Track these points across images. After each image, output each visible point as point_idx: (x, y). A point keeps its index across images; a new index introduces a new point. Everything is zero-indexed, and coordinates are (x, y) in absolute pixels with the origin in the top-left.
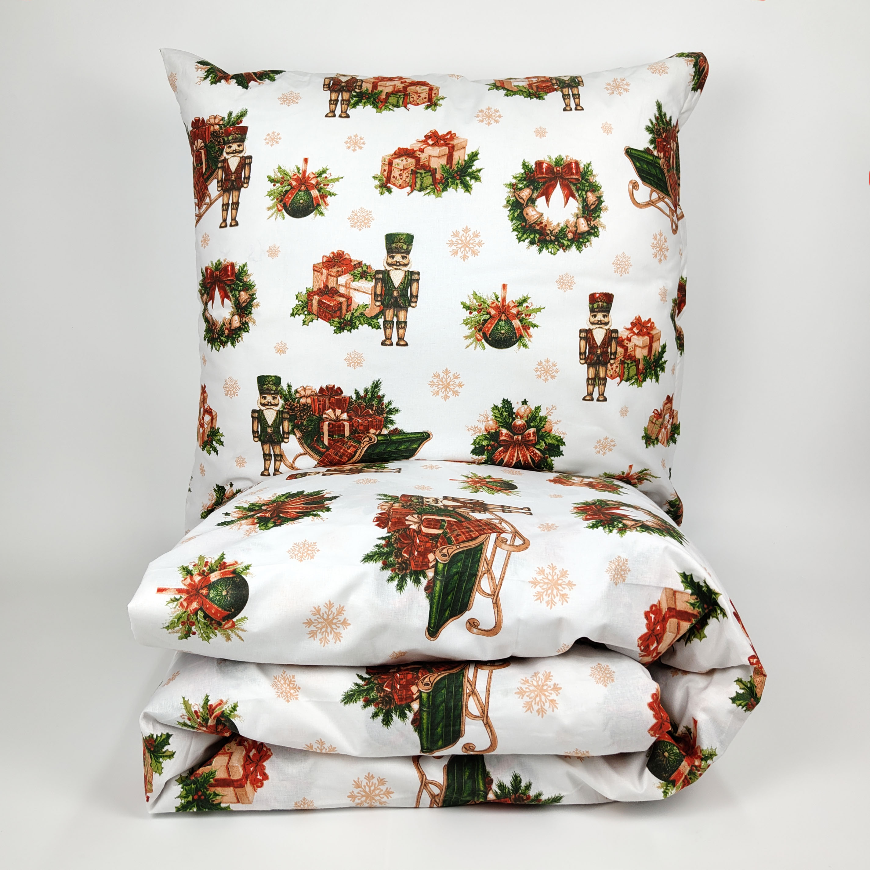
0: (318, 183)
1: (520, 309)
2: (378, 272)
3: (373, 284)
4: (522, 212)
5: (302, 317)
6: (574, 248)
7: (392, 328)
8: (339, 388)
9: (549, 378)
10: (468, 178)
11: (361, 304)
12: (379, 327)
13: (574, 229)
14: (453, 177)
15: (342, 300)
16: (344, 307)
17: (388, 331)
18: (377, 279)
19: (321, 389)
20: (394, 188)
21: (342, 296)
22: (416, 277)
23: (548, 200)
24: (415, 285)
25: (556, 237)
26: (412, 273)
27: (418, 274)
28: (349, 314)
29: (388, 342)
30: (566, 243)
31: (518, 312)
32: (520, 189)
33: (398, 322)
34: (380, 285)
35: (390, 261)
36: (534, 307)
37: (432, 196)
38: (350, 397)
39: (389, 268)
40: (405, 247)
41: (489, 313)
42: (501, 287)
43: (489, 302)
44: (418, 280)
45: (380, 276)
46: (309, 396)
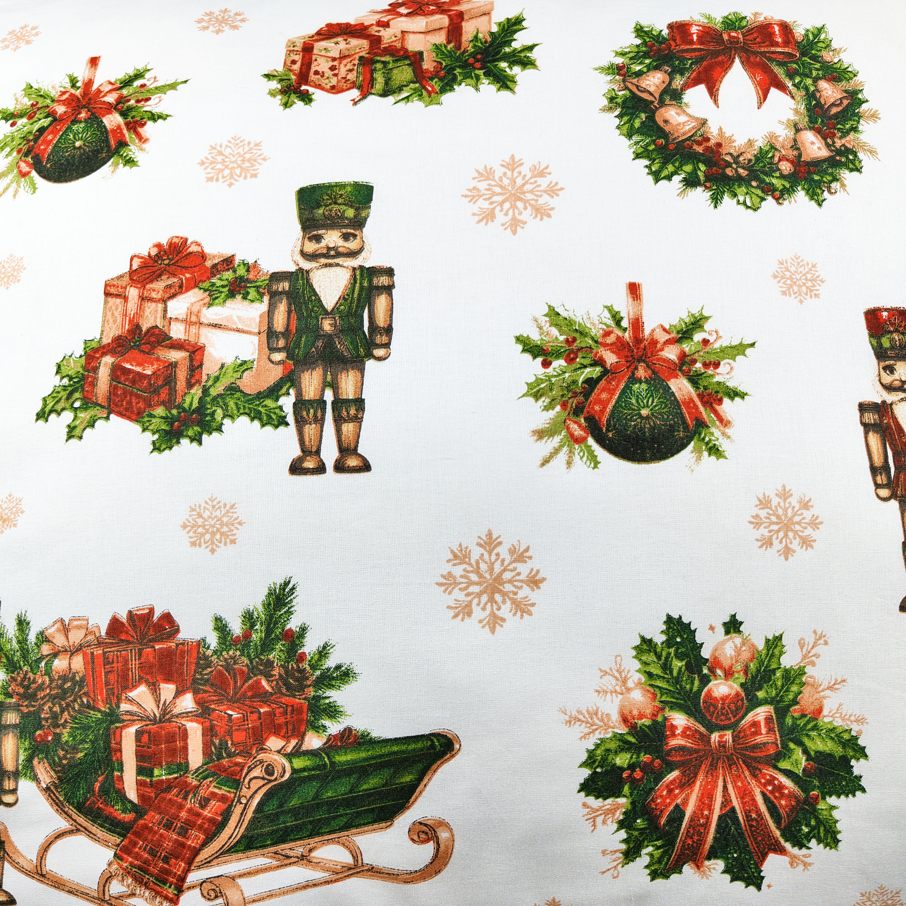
0: (121, 100)
1: (687, 347)
2: (276, 277)
3: (263, 307)
4: (651, 118)
5: (68, 416)
6: (801, 195)
7: (320, 421)
8: (167, 617)
9: (795, 545)
10: (503, 65)
11: (229, 360)
12: (282, 422)
13: (792, 154)
14: (465, 65)
15: (175, 355)
16: (182, 375)
17: (310, 430)
18: (274, 295)
19: (115, 623)
20: (317, 94)
21: (178, 345)
22: (383, 280)
23: (713, 92)
24: (381, 302)
25: (749, 167)
26: (373, 272)
27: (390, 272)
28: (197, 392)
29: (310, 464)
30: (778, 183)
31: (683, 356)
32: (639, 74)
33: (338, 403)
34: (282, 308)
35: (311, 247)
36: (724, 342)
37: (417, 105)
38: (202, 643)
39: (306, 265)
40: (350, 213)
41: (599, 362)
42: (624, 292)
43: (596, 331)
44: (389, 289)
45: (285, 285)
46: (79, 649)
